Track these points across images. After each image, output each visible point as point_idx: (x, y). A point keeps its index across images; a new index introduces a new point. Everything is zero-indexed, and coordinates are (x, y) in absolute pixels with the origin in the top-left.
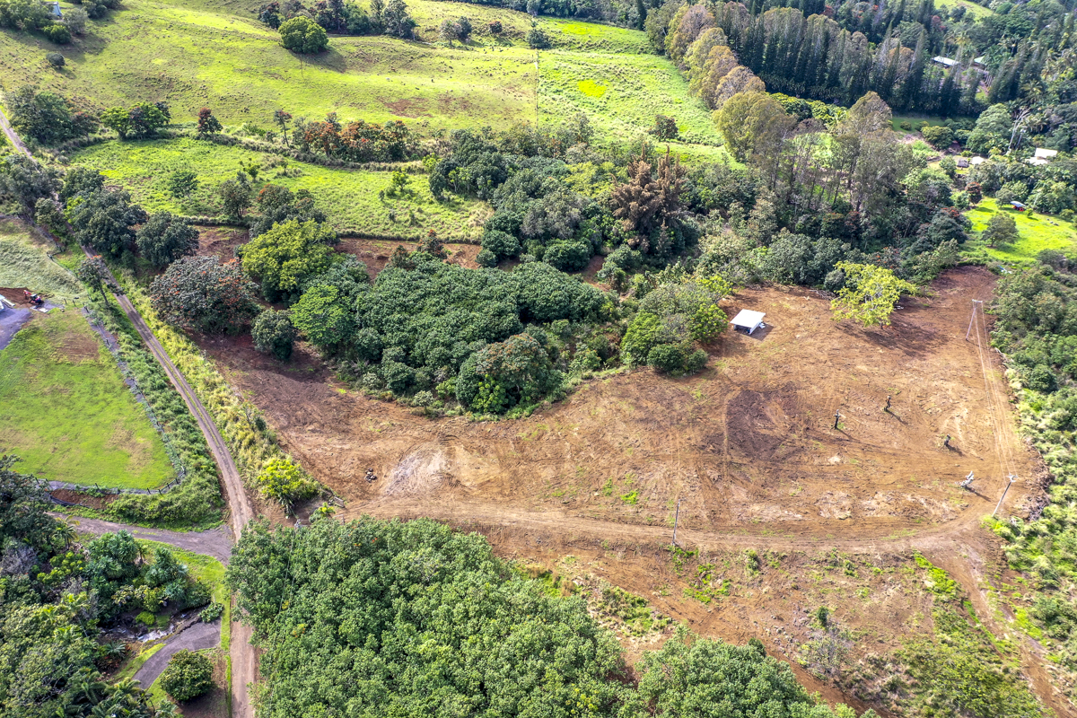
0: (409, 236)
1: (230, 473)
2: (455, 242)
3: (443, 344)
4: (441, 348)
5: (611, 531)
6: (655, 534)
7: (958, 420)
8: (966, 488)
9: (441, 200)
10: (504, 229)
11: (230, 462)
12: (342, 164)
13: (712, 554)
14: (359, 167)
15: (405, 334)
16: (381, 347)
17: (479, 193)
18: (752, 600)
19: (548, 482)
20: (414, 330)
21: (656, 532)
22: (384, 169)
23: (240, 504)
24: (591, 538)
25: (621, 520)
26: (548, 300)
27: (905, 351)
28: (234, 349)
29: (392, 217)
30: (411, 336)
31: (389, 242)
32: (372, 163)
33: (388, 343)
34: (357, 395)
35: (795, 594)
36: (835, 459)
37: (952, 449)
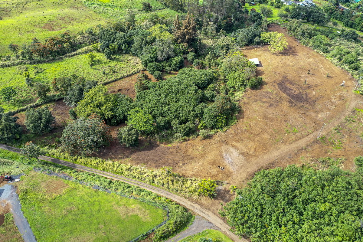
0: (119, 77)
1: (174, 197)
2: (136, 73)
3: (192, 111)
4: (192, 113)
5: (302, 143)
6: (311, 137)
7: (322, 69)
8: (343, 86)
9: (111, 59)
10: (152, 62)
11: (169, 193)
12: (53, 59)
13: (328, 134)
14: (62, 58)
15: (174, 113)
16: (169, 123)
17: (124, 51)
18: (347, 141)
19: (270, 139)
20: (176, 110)
21: (310, 137)
22: (74, 55)
23: (191, 205)
24: (299, 148)
25: (300, 138)
26: (202, 80)
27: (292, 55)
28: (113, 151)
29: (104, 73)
30: (176, 113)
31: (113, 83)
32: (67, 54)
33: (170, 120)
34: (175, 143)
35: (352, 134)
36: (314, 93)
37: (329, 77)
